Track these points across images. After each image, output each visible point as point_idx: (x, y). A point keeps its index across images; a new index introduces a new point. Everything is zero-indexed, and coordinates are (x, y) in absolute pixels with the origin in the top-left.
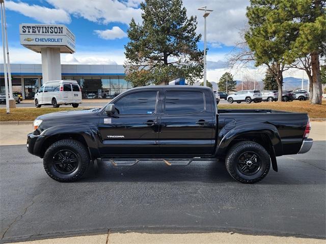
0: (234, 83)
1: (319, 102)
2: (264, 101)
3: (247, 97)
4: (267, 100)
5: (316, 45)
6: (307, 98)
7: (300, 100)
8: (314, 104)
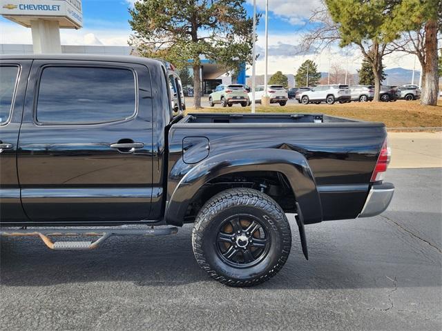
0: (318, 75)
1: (433, 102)
2: (355, 100)
3: (329, 95)
4: (359, 100)
5: (433, 10)
6: (417, 96)
7: (407, 99)
8: (426, 105)
